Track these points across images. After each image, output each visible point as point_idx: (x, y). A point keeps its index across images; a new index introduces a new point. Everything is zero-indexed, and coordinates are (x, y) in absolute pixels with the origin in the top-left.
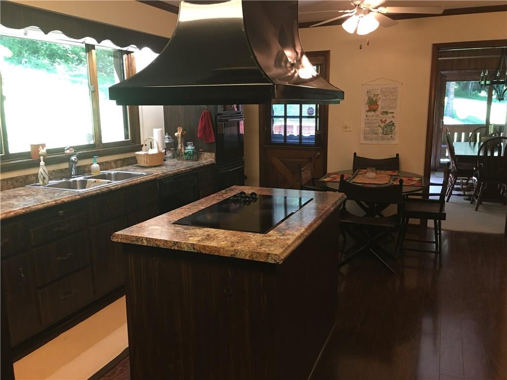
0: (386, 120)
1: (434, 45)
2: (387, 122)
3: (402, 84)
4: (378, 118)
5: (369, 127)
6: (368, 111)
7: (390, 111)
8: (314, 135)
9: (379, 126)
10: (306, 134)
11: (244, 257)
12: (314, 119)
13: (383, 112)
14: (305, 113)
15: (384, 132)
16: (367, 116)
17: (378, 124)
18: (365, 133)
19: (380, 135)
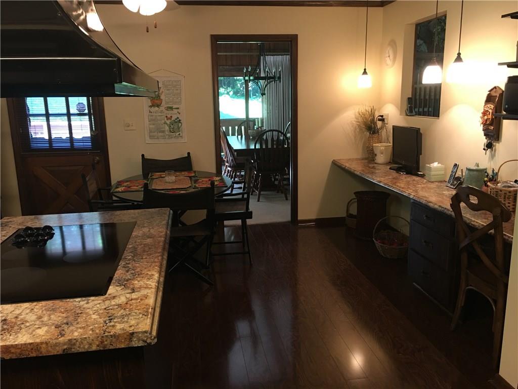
0: (171, 117)
1: (212, 36)
2: (173, 119)
3: (184, 77)
4: (163, 114)
5: (154, 124)
6: (151, 107)
7: (175, 106)
8: (90, 136)
9: (165, 123)
10: (77, 135)
11: (89, 347)
12: (87, 117)
13: (167, 107)
14: (73, 110)
15: (171, 130)
16: (150, 112)
17: (163, 121)
18: (151, 132)
19: (167, 133)
